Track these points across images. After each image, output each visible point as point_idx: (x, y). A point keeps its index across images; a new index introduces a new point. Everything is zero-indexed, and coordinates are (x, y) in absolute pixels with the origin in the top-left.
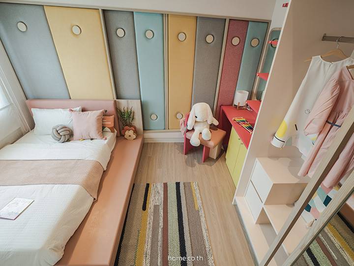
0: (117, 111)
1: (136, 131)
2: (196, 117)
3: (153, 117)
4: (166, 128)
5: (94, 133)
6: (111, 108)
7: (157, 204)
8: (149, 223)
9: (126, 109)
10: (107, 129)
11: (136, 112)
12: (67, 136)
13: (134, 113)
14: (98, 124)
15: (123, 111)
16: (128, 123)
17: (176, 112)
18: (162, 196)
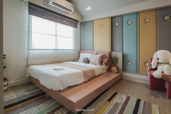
0: (110, 57)
1: (118, 68)
2: (158, 59)
3: (130, 63)
4: (137, 72)
5: (97, 62)
6: (107, 55)
7: (119, 103)
8: (109, 108)
9: (114, 56)
10: (104, 63)
11: (119, 58)
12: (87, 61)
13: (118, 59)
14: (100, 59)
15: (113, 57)
16: (115, 64)
17: (144, 62)
18: (124, 101)
